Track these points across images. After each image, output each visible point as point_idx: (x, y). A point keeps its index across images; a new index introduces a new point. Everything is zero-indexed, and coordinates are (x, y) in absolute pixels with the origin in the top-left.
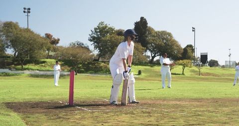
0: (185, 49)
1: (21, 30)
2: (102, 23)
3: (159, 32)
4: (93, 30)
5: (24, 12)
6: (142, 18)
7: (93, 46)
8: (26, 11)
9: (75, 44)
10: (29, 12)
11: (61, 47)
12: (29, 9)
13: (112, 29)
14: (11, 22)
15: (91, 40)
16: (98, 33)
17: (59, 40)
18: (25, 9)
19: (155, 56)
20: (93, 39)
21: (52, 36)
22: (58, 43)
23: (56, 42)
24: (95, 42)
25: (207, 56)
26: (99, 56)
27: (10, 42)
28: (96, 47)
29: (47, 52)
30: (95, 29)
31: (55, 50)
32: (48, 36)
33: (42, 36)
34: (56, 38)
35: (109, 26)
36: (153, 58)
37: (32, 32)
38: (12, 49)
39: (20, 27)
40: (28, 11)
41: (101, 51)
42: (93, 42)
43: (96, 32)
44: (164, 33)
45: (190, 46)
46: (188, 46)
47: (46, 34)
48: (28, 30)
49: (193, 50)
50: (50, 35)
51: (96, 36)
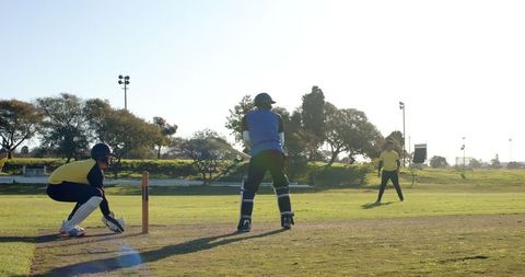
1: (113, 112)
2: (247, 98)
3: (344, 111)
4: (234, 110)
5: (120, 82)
6: (315, 88)
7: (233, 137)
8: (123, 80)
9: (202, 134)
10: (127, 83)
11: (180, 139)
12: (128, 78)
14: (97, 100)
15: (229, 127)
17: (176, 127)
18: (121, 77)
20: (233, 125)
21: (164, 121)
22: (174, 132)
23: (173, 130)
24: (237, 130)
25: (425, 149)
27: (97, 132)
28: (239, 138)
29: (157, 148)
30: (237, 108)
31: (169, 143)
32: (160, 121)
34: (172, 125)
37: (131, 117)
39: (112, 107)
40: (125, 80)
42: (233, 130)
43: (237, 112)
44: (351, 112)
46: (393, 134)
47: (156, 118)
48: (124, 113)
49: (402, 141)
50: (161, 119)
51: (237, 119)
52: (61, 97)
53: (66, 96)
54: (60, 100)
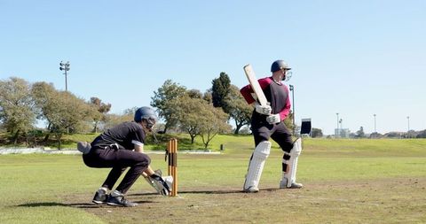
1: (57, 93)
2: (168, 82)
4: (157, 91)
5: (61, 69)
6: (222, 74)
7: (157, 114)
8: (64, 67)
9: (132, 111)
10: (68, 69)
11: (114, 116)
12: (68, 65)
13: (182, 90)
14: (43, 83)
15: (154, 106)
16: (164, 96)
17: (110, 106)
18: (61, 64)
19: (241, 125)
20: (157, 104)
21: (100, 101)
22: (108, 110)
23: (107, 108)
24: (160, 108)
25: (310, 123)
26: (167, 126)
27: (43, 110)
28: (161, 115)
29: (94, 123)
30: (160, 90)
31: (105, 120)
32: (95, 101)
33: (87, 101)
34: (106, 104)
35: (179, 86)
36: (239, 127)
37: (72, 96)
38: (46, 120)
39: (56, 89)
41: (168, 120)
42: (157, 108)
43: (160, 94)
47: (92, 99)
48: (66, 94)
50: (97, 99)
51: (160, 99)
52: (10, 80)
53: (15, 80)
54: (9, 83)
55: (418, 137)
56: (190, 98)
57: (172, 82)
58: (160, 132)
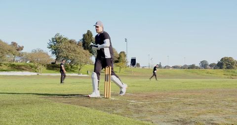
0: (120, 55)
2: (57, 34)
4: (51, 40)
6: (89, 31)
7: (51, 52)
9: (36, 51)
11: (26, 53)
15: (49, 48)
16: (55, 42)
17: (23, 47)
20: (51, 47)
21: (17, 44)
22: (22, 49)
23: (21, 48)
24: (53, 49)
26: (56, 60)
28: (53, 53)
30: (53, 39)
31: (20, 55)
32: (14, 44)
33: (9, 44)
34: (21, 46)
35: (64, 37)
41: (57, 56)
42: (51, 49)
43: (53, 41)
45: (123, 52)
46: (121, 52)
47: (12, 43)
49: (125, 56)
51: (53, 44)
55: (189, 68)
56: (70, 44)
57: (60, 35)
58: (53, 63)
